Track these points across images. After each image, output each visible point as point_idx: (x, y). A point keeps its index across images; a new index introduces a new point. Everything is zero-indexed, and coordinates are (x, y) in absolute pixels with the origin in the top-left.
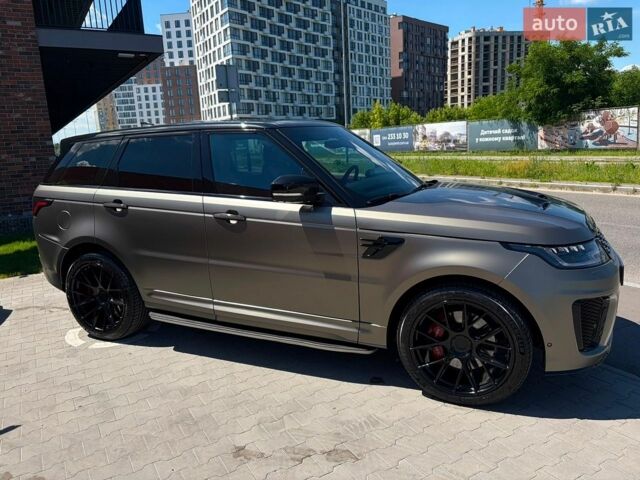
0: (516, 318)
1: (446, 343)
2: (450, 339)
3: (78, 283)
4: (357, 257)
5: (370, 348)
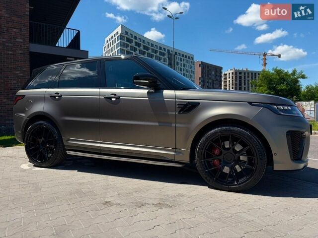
0: (257, 141)
1: (221, 157)
2: (223, 155)
3: (31, 137)
4: (175, 113)
5: (181, 163)
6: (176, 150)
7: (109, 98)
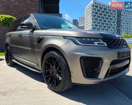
4: (36, 43)
5: (40, 71)
6: (38, 63)
7: (20, 36)
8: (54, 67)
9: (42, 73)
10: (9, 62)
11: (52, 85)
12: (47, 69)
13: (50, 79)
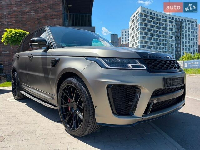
4: (50, 67)
5: (55, 106)
6: (52, 96)
7: (30, 57)
8: (74, 100)
9: (58, 109)
10: (17, 95)
11: (71, 127)
12: (64, 104)
13: (67, 118)
